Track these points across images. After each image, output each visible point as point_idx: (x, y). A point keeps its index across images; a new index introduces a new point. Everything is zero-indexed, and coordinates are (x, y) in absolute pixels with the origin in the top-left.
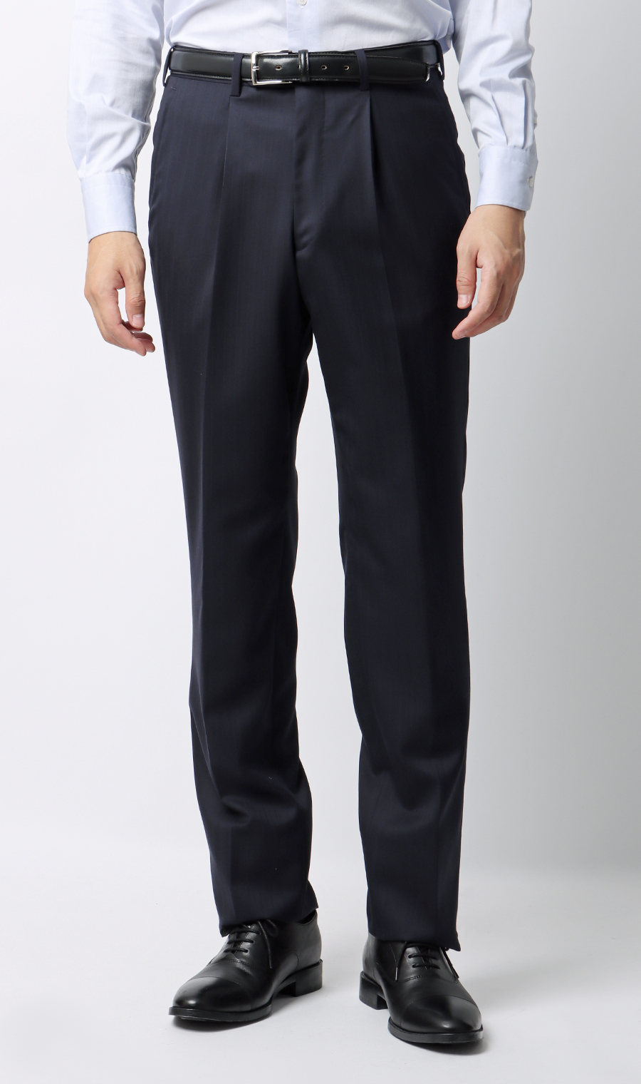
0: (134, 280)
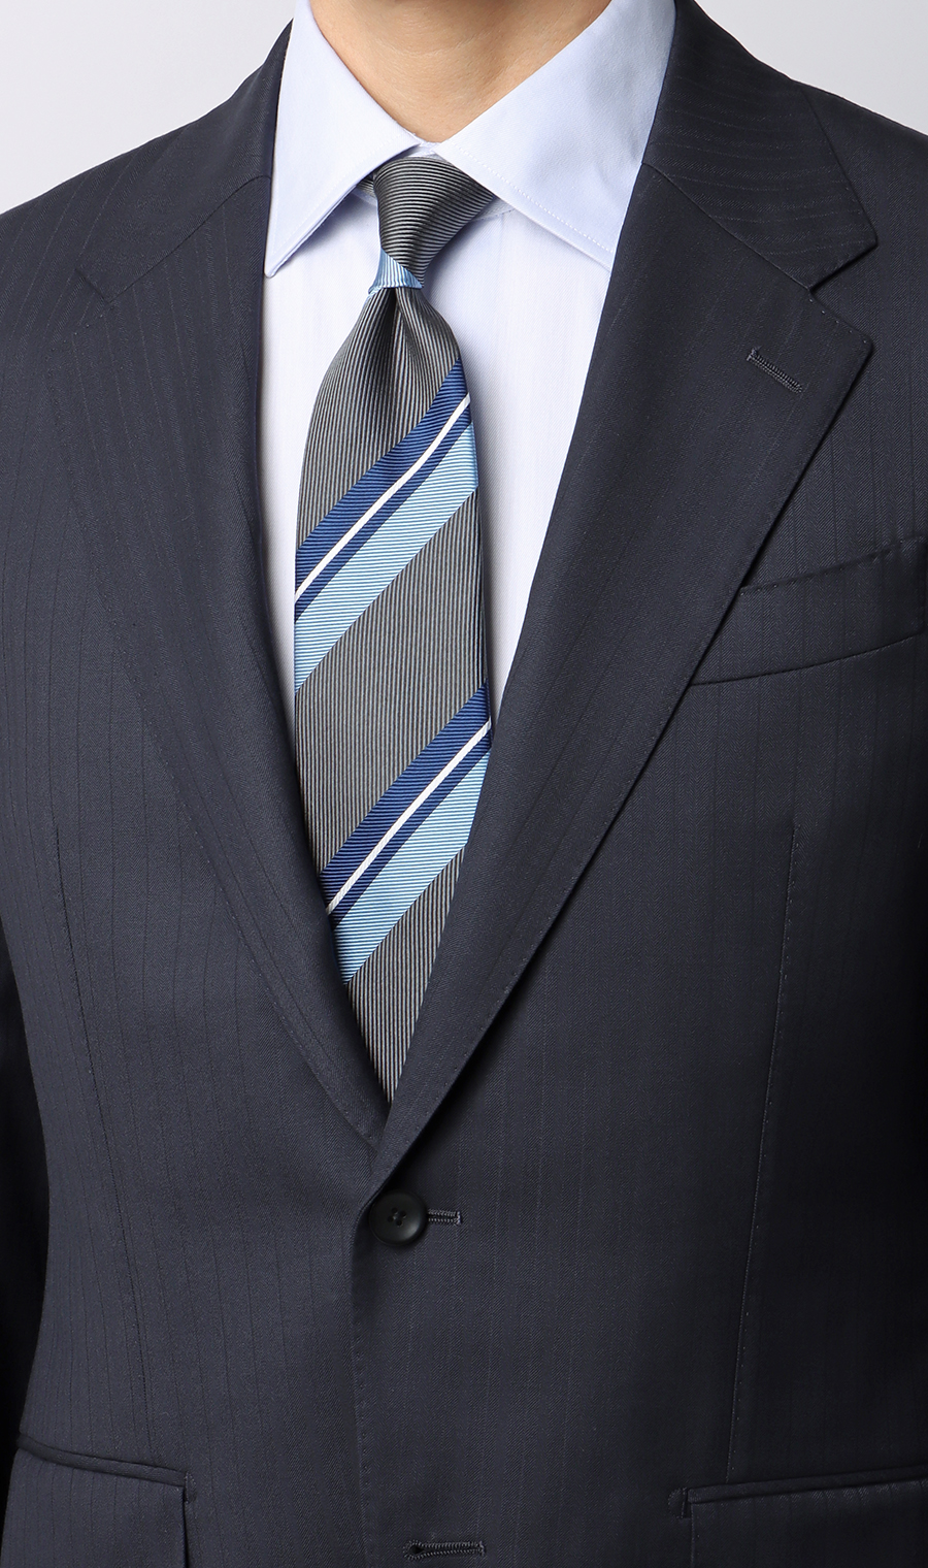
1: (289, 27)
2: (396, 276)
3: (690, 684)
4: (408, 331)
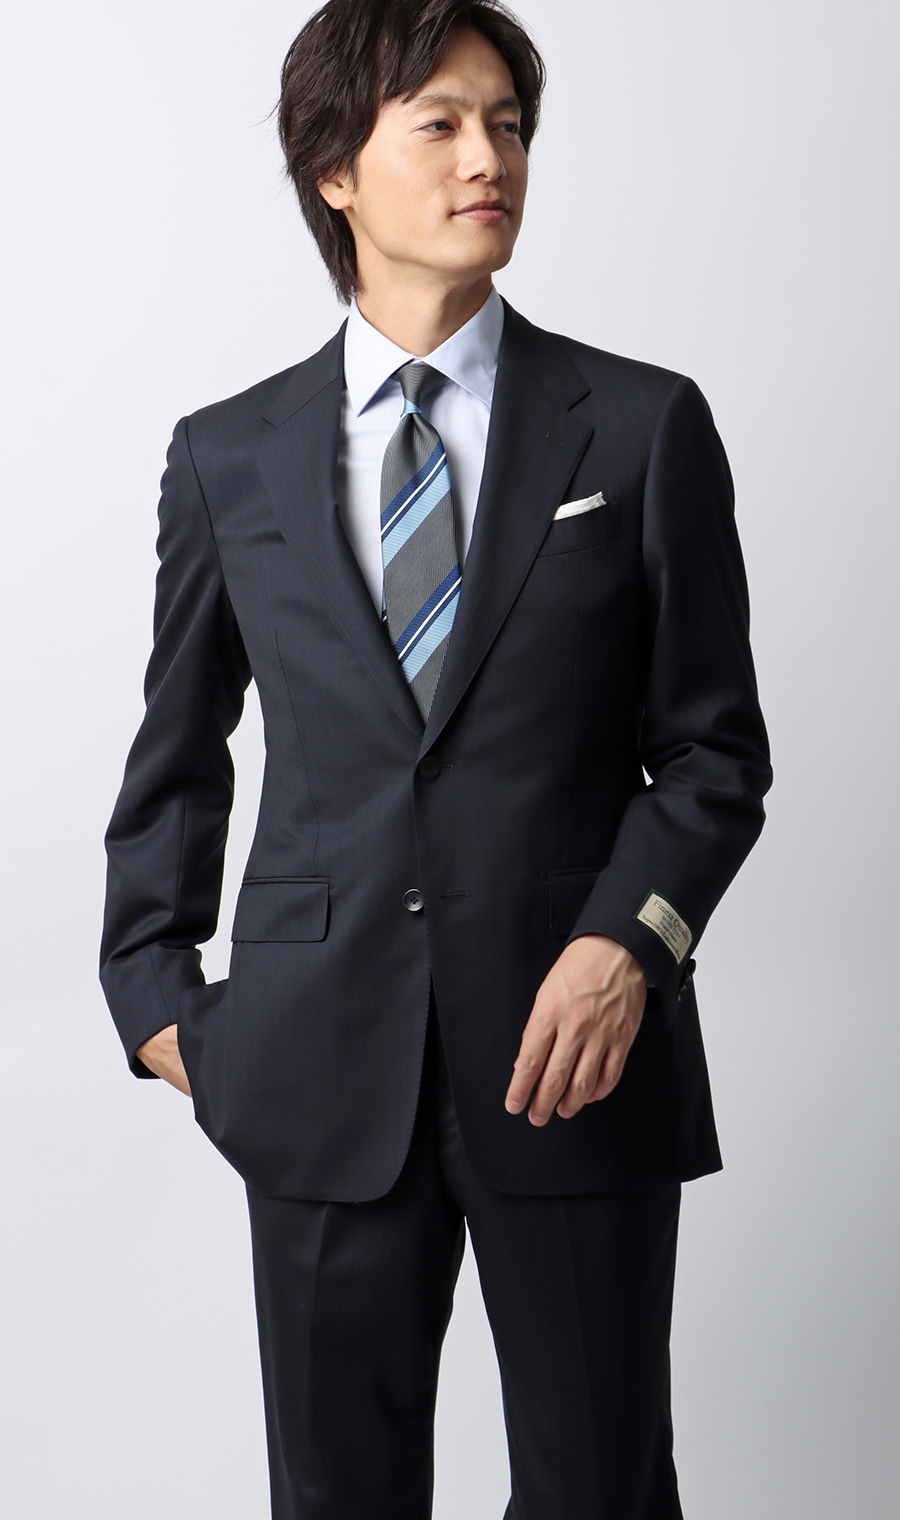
1: (347, 322)
2: (411, 408)
3: (537, 557)
4: (419, 430)
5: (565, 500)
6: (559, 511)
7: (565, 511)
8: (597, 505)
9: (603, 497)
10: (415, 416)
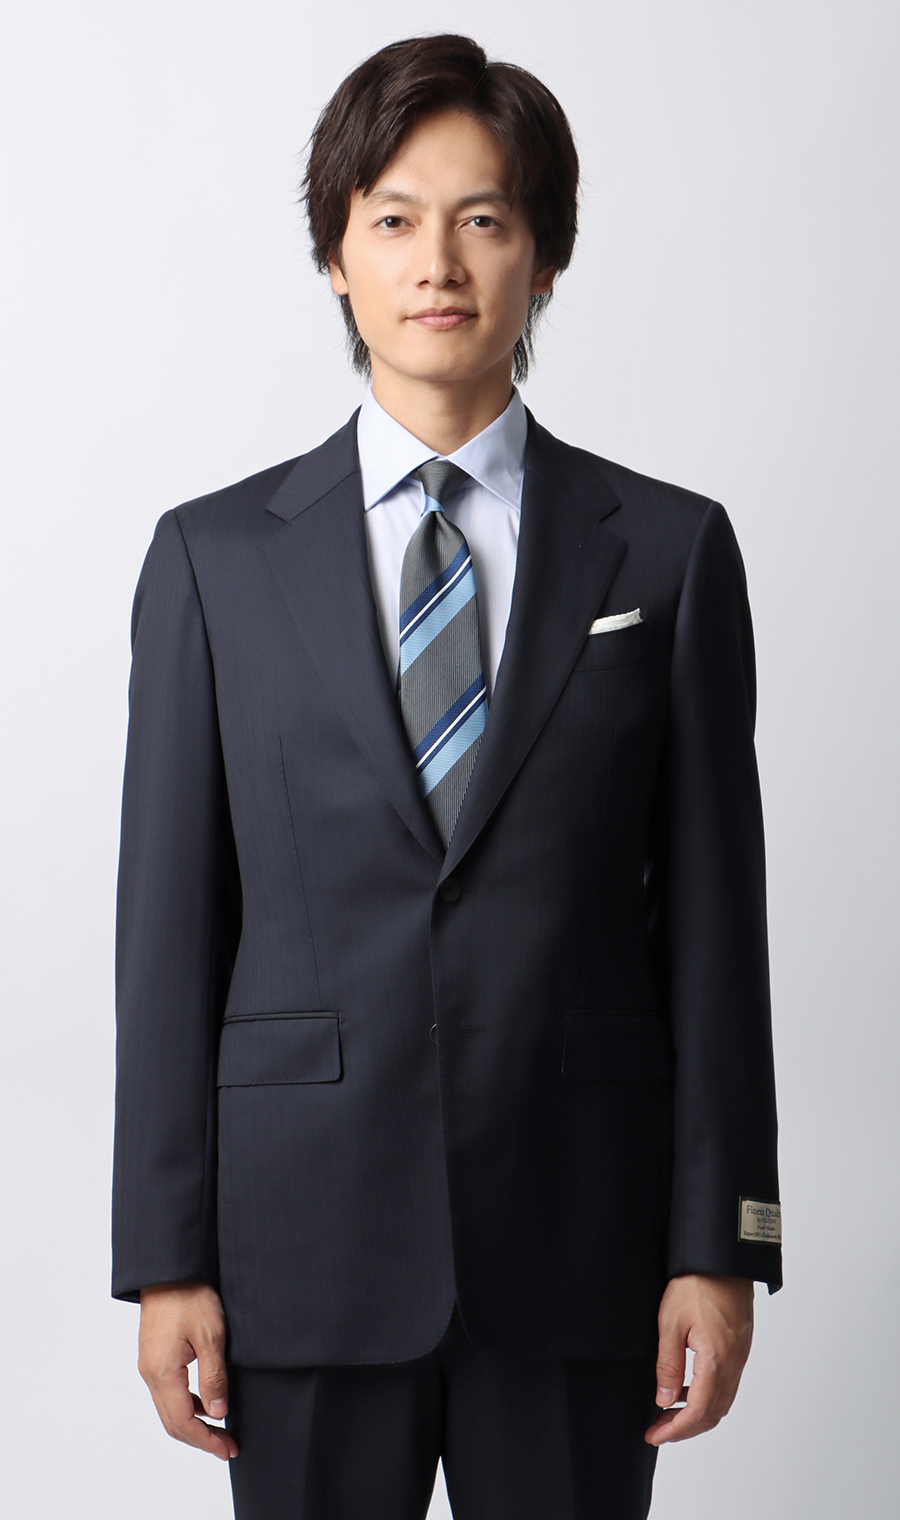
0: (210, 1351)
1: (359, 409)
2: (434, 505)
3: (572, 672)
4: (441, 529)
5: (601, 615)
6: (595, 625)
7: (602, 625)
8: (635, 622)
9: (640, 615)
10: (438, 515)
